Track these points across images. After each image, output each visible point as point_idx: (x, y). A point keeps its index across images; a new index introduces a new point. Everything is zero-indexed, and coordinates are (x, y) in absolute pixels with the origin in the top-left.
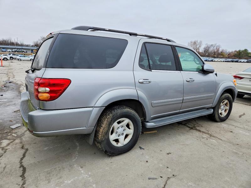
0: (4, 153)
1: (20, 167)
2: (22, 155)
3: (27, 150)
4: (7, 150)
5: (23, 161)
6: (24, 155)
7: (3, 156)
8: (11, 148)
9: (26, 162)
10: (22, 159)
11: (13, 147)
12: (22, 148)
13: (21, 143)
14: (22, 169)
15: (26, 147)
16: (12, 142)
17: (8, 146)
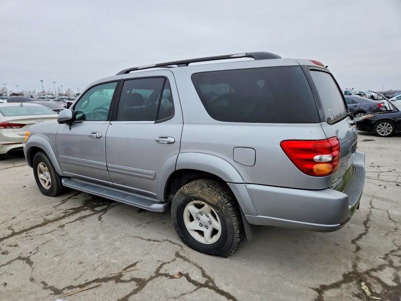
0: (388, 254)
1: (369, 227)
2: (362, 238)
3: (353, 242)
4: (383, 257)
5: (364, 232)
6: (360, 236)
7: (389, 250)
8: (377, 257)
9: (361, 229)
10: (365, 234)
11: (373, 256)
12: (358, 249)
13: (358, 258)
14: (367, 225)
15: (353, 247)
16: (374, 270)
17: (382, 264)
